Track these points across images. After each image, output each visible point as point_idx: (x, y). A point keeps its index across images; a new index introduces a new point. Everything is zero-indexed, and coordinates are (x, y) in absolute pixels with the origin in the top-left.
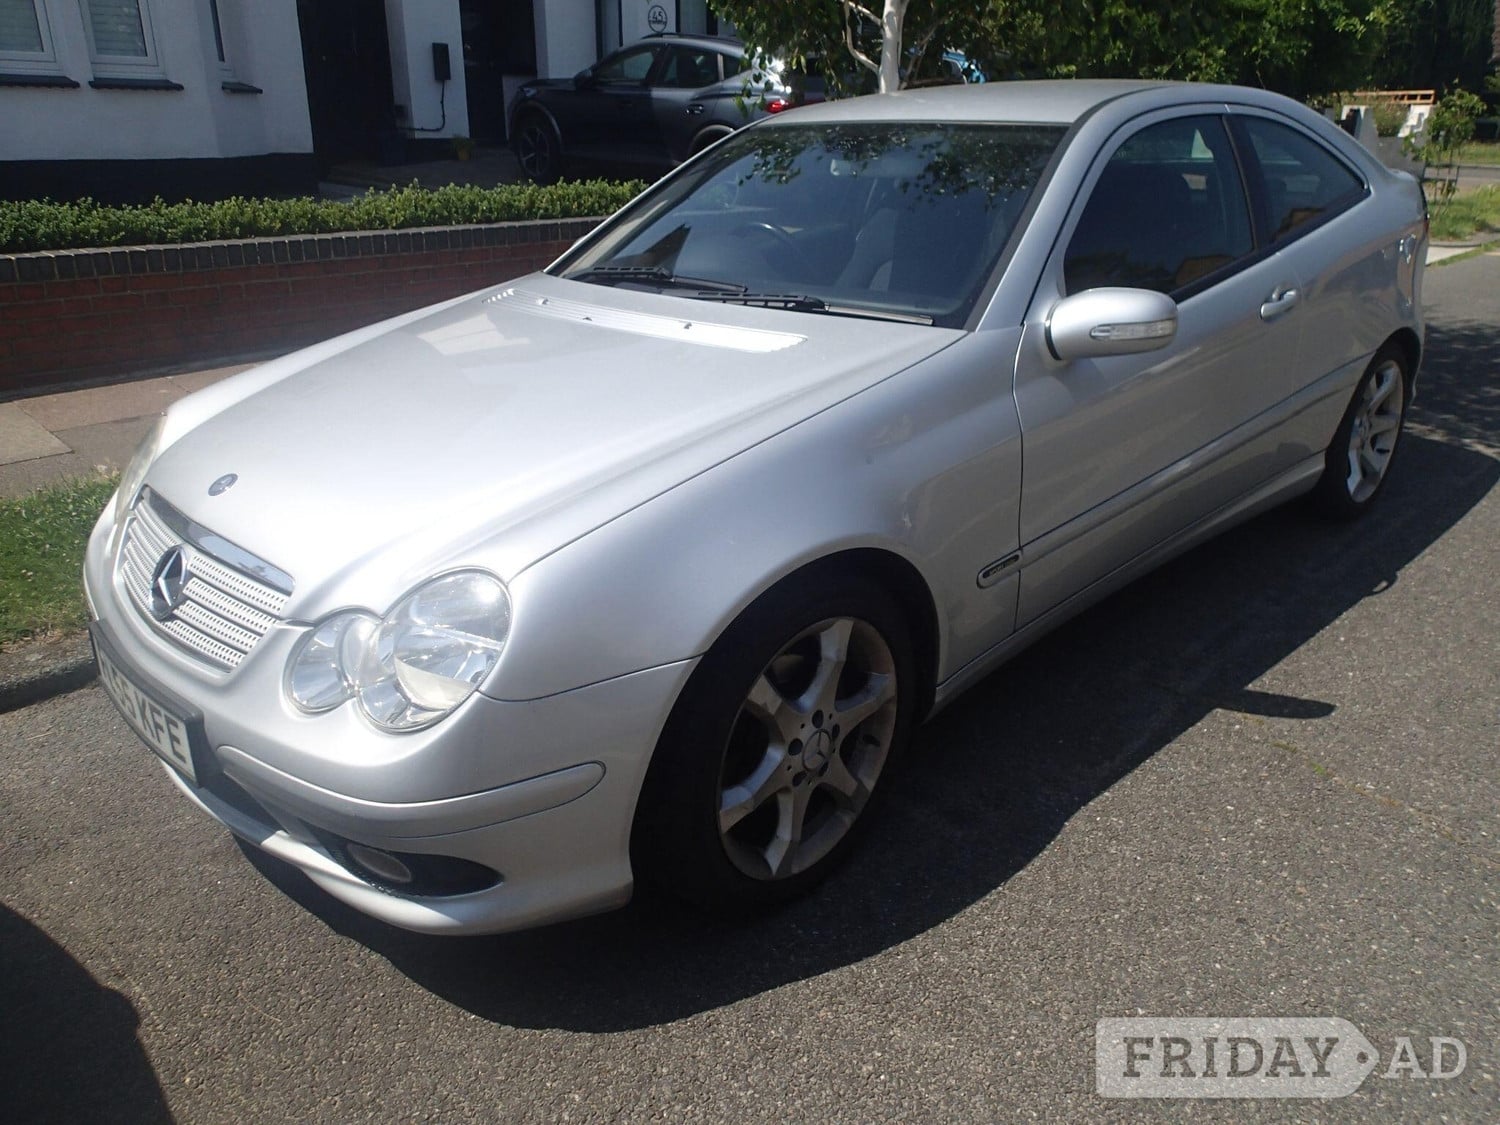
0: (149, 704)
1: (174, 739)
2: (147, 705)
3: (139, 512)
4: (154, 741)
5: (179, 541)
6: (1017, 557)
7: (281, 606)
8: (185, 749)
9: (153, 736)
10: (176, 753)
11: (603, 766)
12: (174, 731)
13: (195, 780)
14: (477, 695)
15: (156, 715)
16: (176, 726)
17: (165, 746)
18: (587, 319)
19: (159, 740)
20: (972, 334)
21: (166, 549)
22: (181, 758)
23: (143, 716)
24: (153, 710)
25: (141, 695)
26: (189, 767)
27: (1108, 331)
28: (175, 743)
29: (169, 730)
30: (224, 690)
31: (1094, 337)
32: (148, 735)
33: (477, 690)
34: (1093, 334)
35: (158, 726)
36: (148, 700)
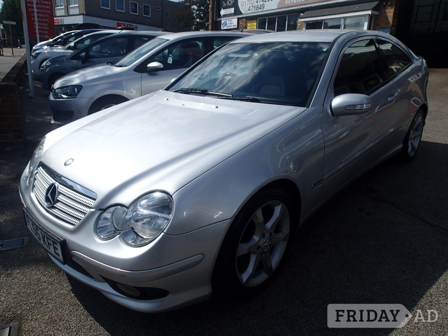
0: (46, 236)
1: (55, 248)
2: (45, 236)
3: (38, 171)
4: (48, 249)
5: (54, 181)
6: (323, 179)
7: (93, 204)
8: (59, 251)
9: (47, 247)
10: (55, 253)
11: (203, 255)
12: (55, 246)
13: (63, 262)
14: (163, 233)
15: (49, 240)
16: (56, 244)
17: (52, 250)
18: (183, 105)
19: (49, 248)
20: (308, 109)
21: (50, 184)
22: (58, 255)
23: (44, 240)
24: (47, 238)
25: (43, 233)
26: (61, 257)
27: (350, 107)
28: (56, 250)
29: (54, 246)
30: (73, 232)
31: (345, 109)
32: (45, 246)
33: (163, 232)
34: (346, 108)
35: (49, 244)
36: (46, 235)
